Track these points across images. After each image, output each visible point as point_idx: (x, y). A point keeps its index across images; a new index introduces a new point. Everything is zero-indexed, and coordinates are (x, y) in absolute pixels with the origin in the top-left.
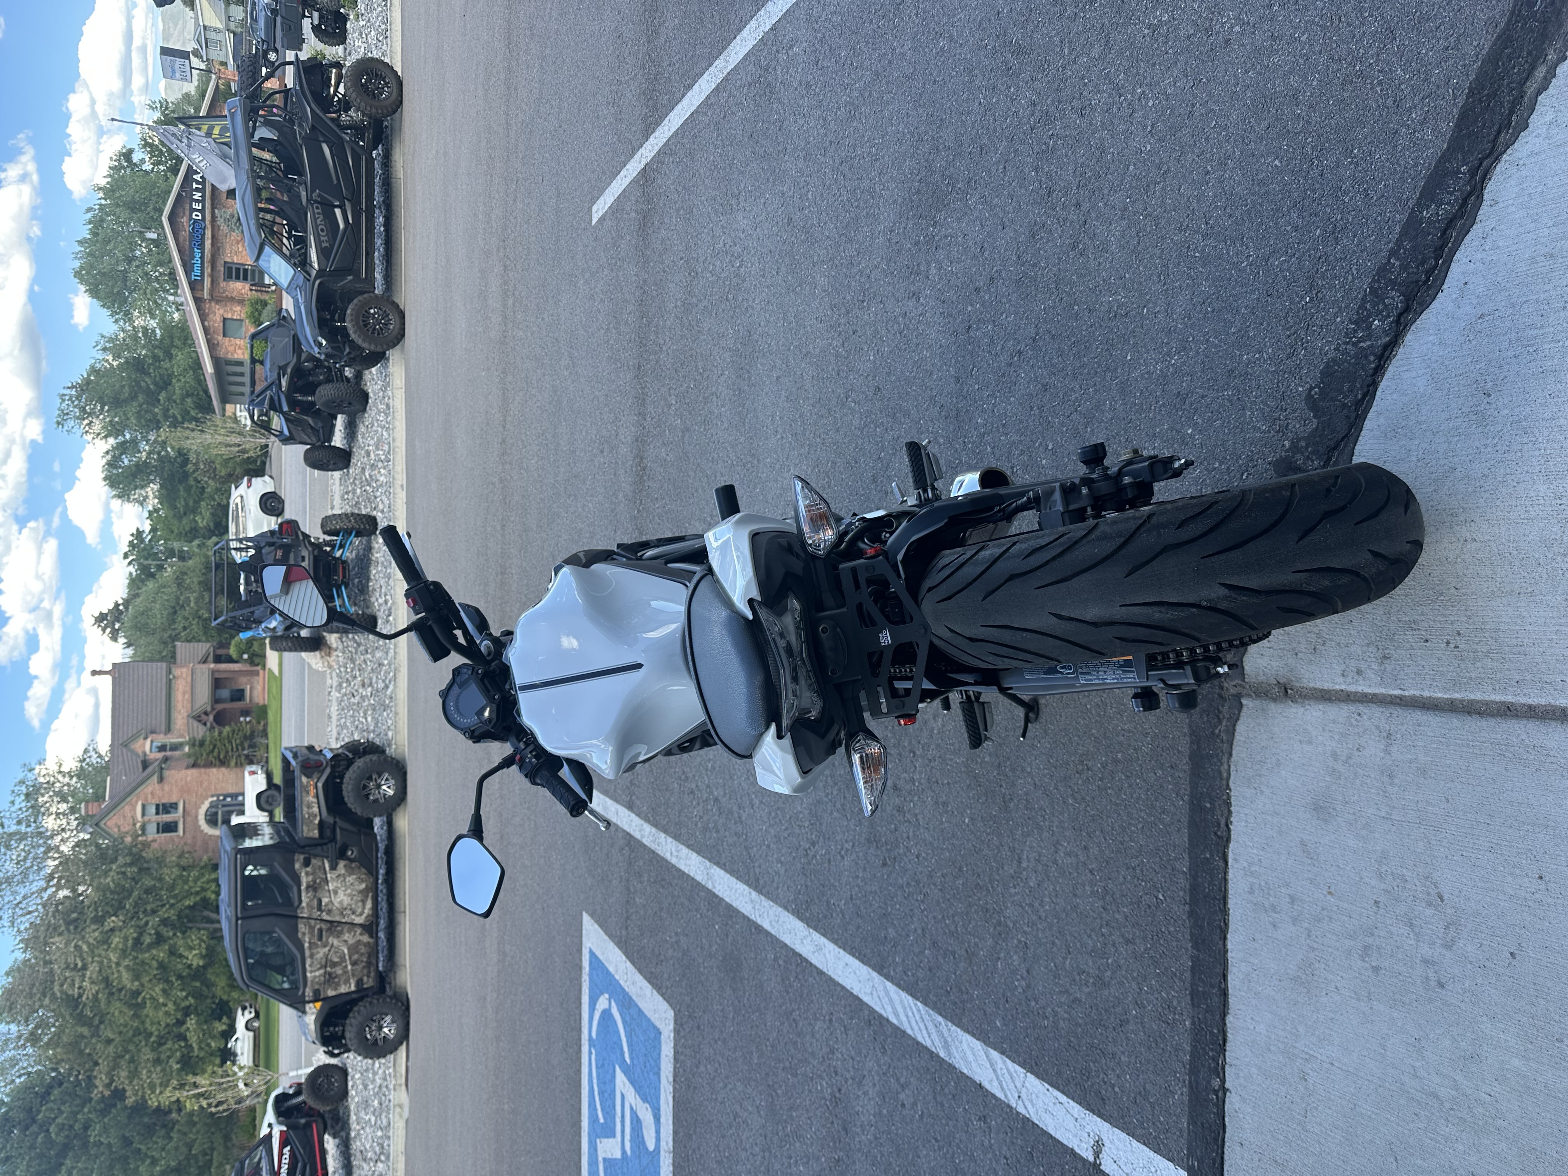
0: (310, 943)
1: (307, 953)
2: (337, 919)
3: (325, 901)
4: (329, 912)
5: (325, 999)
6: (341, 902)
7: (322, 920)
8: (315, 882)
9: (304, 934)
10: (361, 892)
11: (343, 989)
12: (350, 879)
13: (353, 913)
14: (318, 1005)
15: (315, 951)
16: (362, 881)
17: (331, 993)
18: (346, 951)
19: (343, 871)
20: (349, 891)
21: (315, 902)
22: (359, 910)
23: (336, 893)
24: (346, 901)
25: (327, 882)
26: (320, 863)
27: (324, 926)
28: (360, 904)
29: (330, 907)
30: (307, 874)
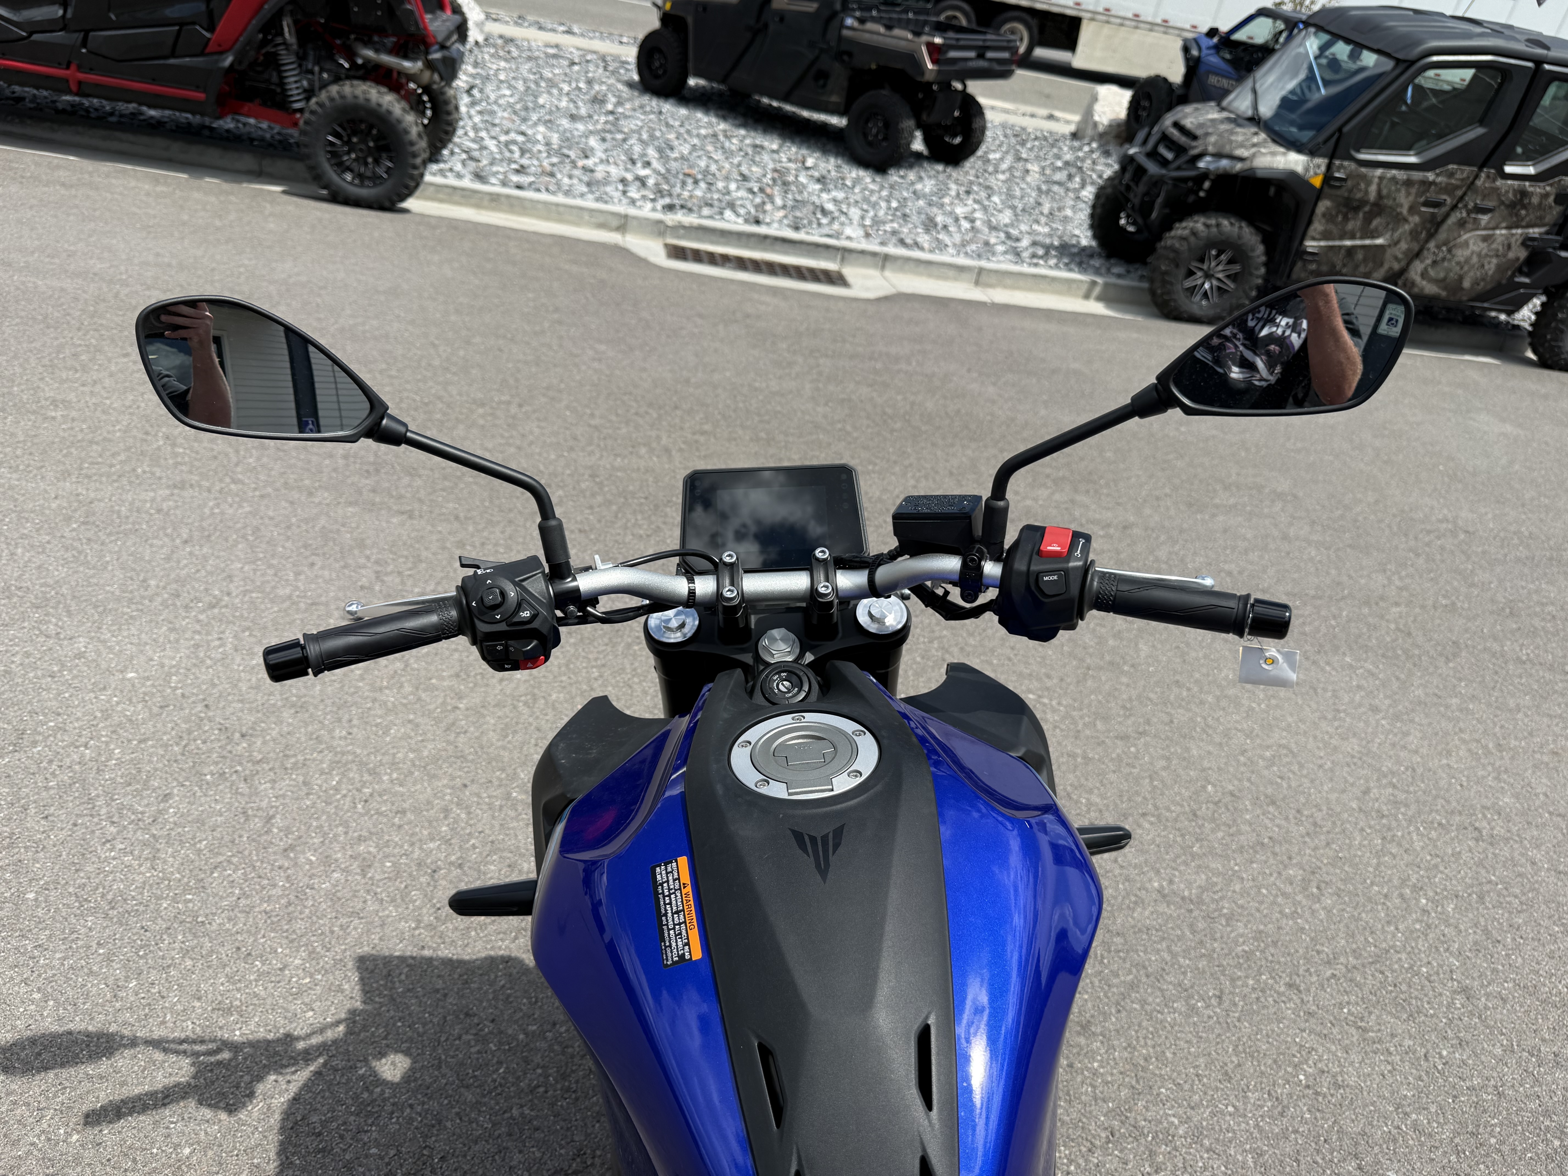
0: (1433, 183)
1: (1417, 175)
2: (1442, 235)
3: (1484, 218)
4: (1462, 224)
5: (1319, 194)
6: (1466, 244)
7: (1454, 207)
8: (1524, 207)
9: (1451, 175)
10: (1461, 278)
11: (1317, 226)
12: (1491, 266)
13: (1435, 263)
14: (1317, 182)
15: (1413, 190)
16: (1476, 283)
17: (1324, 205)
18: (1379, 241)
19: (1511, 255)
20: (1475, 259)
21: (1490, 204)
22: (1432, 273)
23: (1485, 239)
24: (1461, 254)
25: (1509, 228)
26: (1547, 220)
27: (1444, 210)
28: (1442, 275)
29: (1469, 226)
30: (1546, 195)
